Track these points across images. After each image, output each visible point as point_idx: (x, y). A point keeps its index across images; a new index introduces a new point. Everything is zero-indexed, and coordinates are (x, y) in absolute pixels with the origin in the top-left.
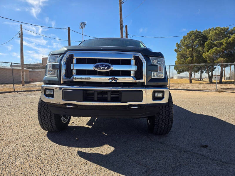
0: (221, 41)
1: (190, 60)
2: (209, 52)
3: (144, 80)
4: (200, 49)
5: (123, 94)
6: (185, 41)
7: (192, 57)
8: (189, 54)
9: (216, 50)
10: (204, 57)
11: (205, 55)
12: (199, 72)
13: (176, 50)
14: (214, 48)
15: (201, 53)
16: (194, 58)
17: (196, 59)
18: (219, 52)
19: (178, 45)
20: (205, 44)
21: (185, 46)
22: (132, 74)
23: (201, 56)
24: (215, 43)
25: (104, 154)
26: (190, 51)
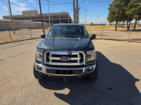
0: (138, 3)
1: (117, 16)
2: (130, 11)
3: (84, 63)
4: (125, 8)
5: (74, 71)
6: (115, 2)
7: (119, 14)
8: (117, 12)
9: (134, 10)
10: (126, 14)
11: (127, 13)
12: (123, 22)
13: (109, 9)
14: (133, 8)
15: (125, 11)
16: (120, 15)
17: (121, 15)
18: (136, 11)
19: (110, 5)
20: (128, 5)
21: (115, 6)
22: (78, 61)
23: (124, 13)
24: (134, 4)
25: (65, 94)
26: (118, 10)
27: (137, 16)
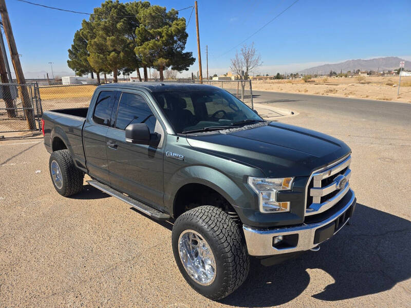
0: (159, 30)
1: (114, 57)
7: (117, 52)
8: (112, 46)
11: (138, 50)
15: (131, 46)
16: (121, 54)
20: (137, 32)
24: (151, 31)
27: (164, 60)
